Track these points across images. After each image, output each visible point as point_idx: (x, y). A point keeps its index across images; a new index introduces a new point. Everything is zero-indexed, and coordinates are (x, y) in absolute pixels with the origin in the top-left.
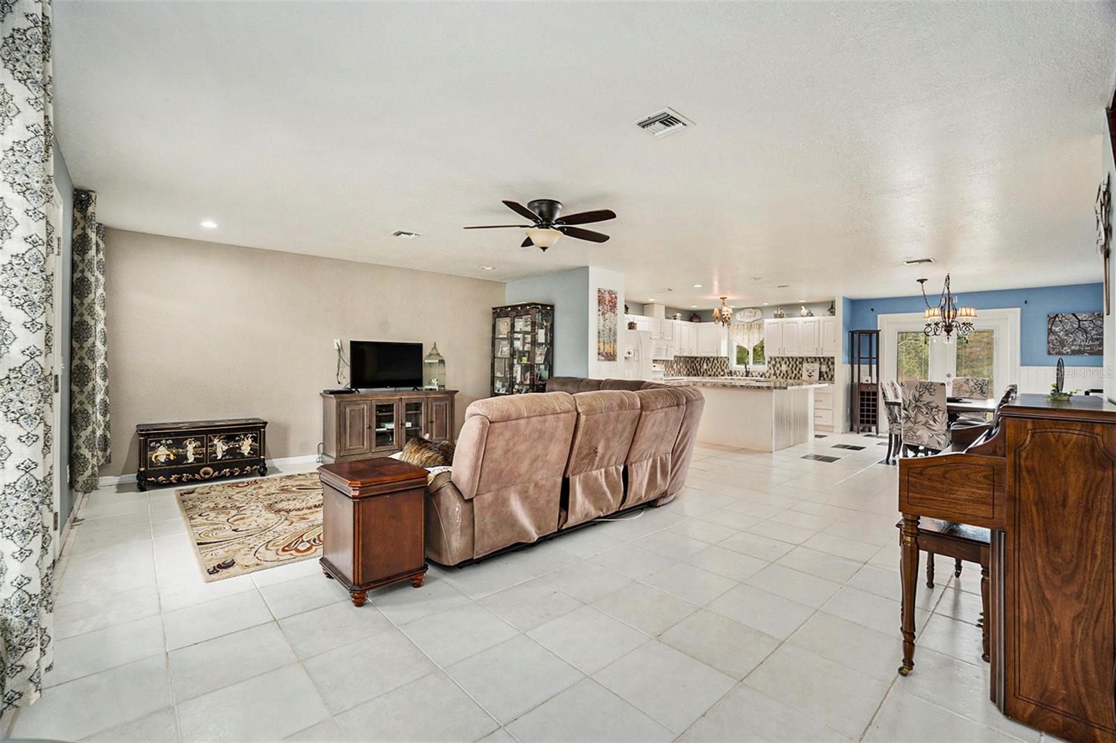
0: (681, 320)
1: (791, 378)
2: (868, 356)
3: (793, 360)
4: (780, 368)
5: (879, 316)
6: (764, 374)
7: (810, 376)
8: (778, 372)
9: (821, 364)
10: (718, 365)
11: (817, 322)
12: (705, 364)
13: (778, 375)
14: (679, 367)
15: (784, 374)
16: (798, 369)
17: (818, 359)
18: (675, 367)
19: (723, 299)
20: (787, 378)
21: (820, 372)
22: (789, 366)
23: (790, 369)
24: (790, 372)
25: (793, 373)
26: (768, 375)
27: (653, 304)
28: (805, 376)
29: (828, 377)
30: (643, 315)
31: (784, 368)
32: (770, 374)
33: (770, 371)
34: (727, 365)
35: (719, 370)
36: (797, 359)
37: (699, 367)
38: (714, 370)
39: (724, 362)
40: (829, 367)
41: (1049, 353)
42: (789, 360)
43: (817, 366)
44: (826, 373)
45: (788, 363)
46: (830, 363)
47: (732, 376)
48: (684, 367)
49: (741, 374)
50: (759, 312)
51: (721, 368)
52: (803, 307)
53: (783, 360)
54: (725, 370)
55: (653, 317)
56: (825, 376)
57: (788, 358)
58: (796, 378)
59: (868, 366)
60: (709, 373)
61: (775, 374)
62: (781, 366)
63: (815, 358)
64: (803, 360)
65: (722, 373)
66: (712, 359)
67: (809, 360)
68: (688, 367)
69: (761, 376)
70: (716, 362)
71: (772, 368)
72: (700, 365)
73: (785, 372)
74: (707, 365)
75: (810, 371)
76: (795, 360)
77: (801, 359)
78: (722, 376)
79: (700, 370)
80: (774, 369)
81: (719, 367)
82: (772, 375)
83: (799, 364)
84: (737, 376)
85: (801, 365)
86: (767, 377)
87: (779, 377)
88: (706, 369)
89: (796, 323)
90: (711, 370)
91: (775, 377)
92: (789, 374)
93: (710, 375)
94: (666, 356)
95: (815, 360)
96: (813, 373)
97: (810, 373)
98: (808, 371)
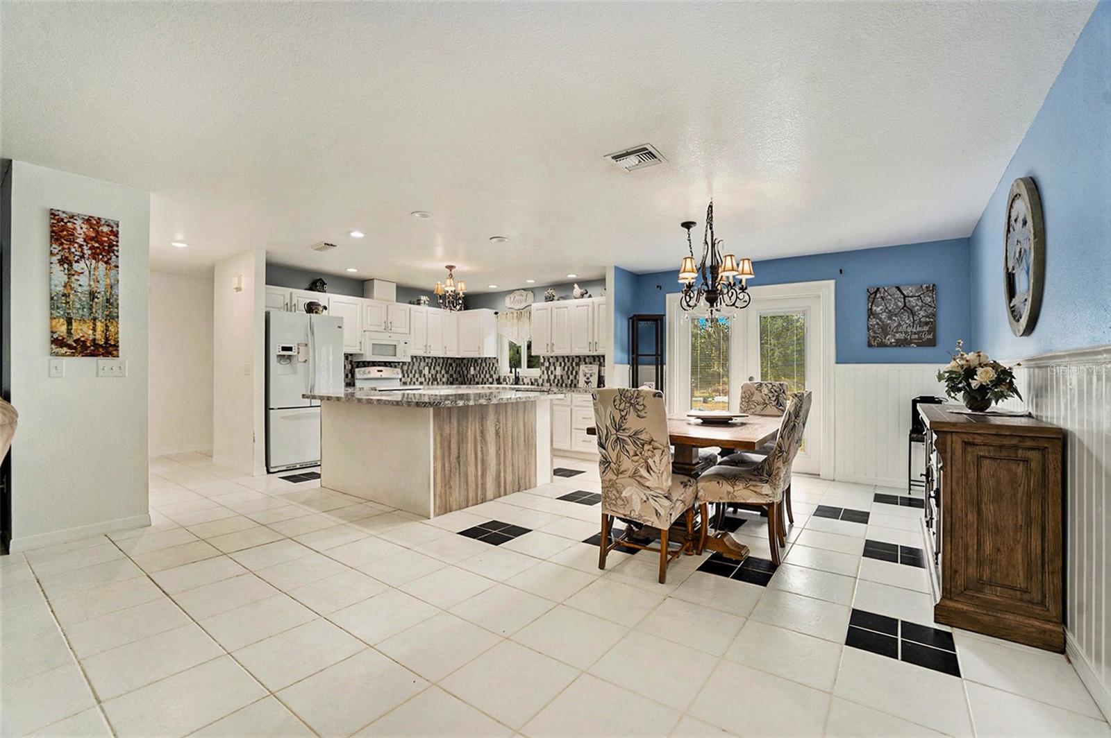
0: (429, 305)
1: (566, 385)
2: (654, 353)
3: (568, 361)
4: (554, 372)
5: (668, 296)
6: (536, 380)
7: (587, 383)
8: (552, 377)
10: (486, 368)
11: (590, 309)
12: (472, 368)
13: (552, 382)
14: (433, 372)
15: (558, 380)
16: (574, 373)
17: (597, 359)
18: (426, 371)
19: (451, 268)
20: (562, 385)
21: (600, 377)
22: (564, 370)
23: (565, 372)
24: (565, 377)
25: (568, 378)
26: (540, 382)
27: (373, 279)
28: (582, 379)
30: (363, 297)
31: (559, 371)
32: (543, 380)
33: (543, 377)
34: (496, 368)
35: (488, 376)
36: (573, 360)
37: (466, 372)
38: (482, 376)
39: (493, 364)
41: (870, 345)
42: (564, 361)
43: (596, 368)
45: (563, 364)
47: (501, 384)
48: (443, 372)
49: (511, 381)
50: (530, 295)
51: (489, 373)
52: (576, 286)
53: (557, 360)
54: (494, 376)
55: (373, 299)
57: (563, 357)
58: (573, 385)
59: (654, 367)
60: (476, 380)
61: (549, 380)
62: (555, 369)
63: (593, 356)
64: (580, 360)
65: (490, 380)
66: (480, 361)
67: (587, 360)
68: (451, 372)
69: (532, 384)
70: (484, 365)
71: (545, 372)
72: (467, 369)
73: (559, 378)
74: (475, 369)
75: (588, 375)
76: (571, 361)
77: (578, 359)
78: (491, 383)
79: (467, 376)
80: (548, 373)
81: (488, 372)
82: (545, 381)
83: (576, 365)
84: (507, 384)
85: (578, 367)
86: (540, 384)
87: (553, 384)
88: (473, 375)
89: (567, 307)
90: (478, 376)
91: (549, 384)
92: (565, 381)
93: (478, 383)
94: (395, 356)
95: (594, 361)
96: (591, 379)
97: (588, 378)
98: (585, 376)
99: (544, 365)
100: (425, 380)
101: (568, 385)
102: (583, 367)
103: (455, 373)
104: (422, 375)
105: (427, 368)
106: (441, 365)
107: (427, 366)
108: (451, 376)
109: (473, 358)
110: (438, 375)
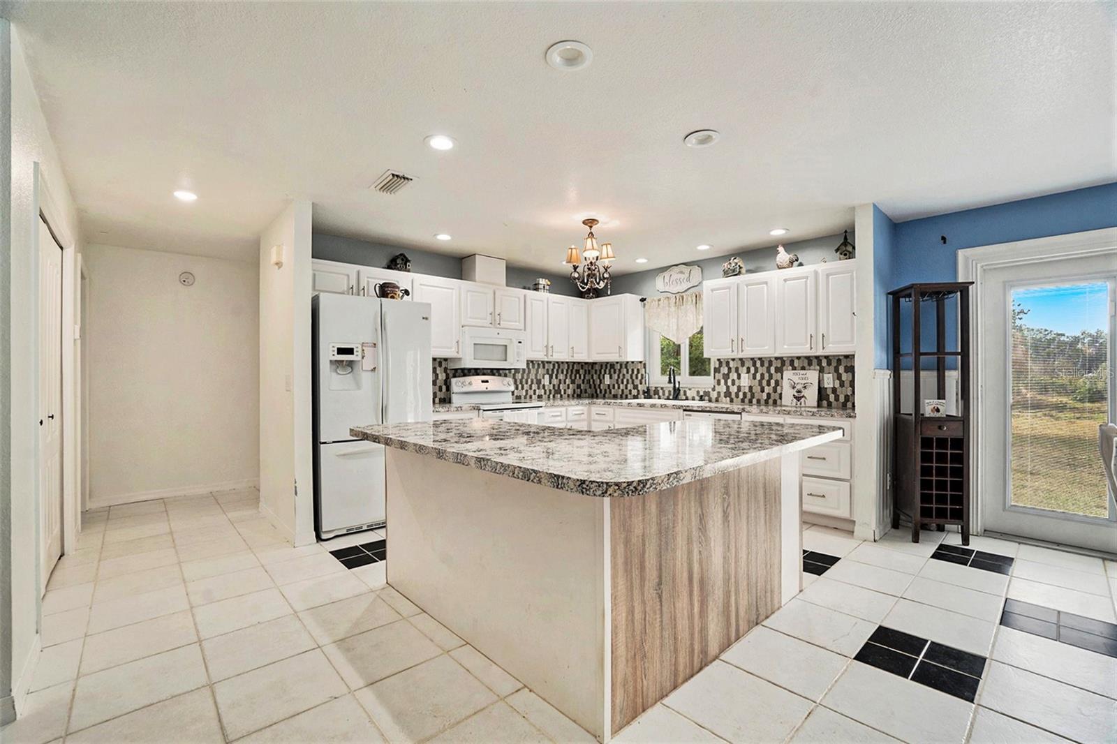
0: (550, 291)
1: (758, 401)
2: (936, 351)
3: (762, 365)
4: (737, 381)
5: (961, 254)
6: (707, 393)
7: (798, 399)
8: (734, 389)
9: (821, 371)
10: (628, 376)
11: (810, 282)
12: (607, 376)
13: (733, 396)
14: (555, 381)
15: (745, 394)
16: (773, 382)
17: (815, 362)
18: (546, 381)
19: (590, 222)
20: (750, 401)
21: (820, 390)
22: (754, 378)
23: (756, 382)
24: (757, 389)
25: (763, 391)
26: (714, 395)
27: (475, 254)
28: (788, 394)
29: (837, 399)
30: (461, 279)
31: (745, 381)
32: (719, 393)
33: (718, 388)
34: (642, 375)
35: (630, 386)
36: (770, 363)
37: (598, 382)
38: (622, 386)
39: (638, 370)
40: (839, 377)
42: (754, 364)
43: (812, 376)
44: (834, 390)
45: (752, 370)
46: (841, 369)
47: (650, 397)
48: (568, 381)
49: (667, 394)
50: (696, 271)
51: (633, 383)
52: (781, 249)
53: (743, 365)
54: (640, 387)
55: (475, 281)
56: (832, 398)
57: (752, 359)
58: (771, 401)
59: (935, 373)
60: (613, 392)
61: (728, 394)
62: (739, 377)
63: (808, 358)
64: (783, 363)
65: (634, 392)
66: (618, 367)
67: (796, 363)
68: (578, 381)
69: (701, 399)
70: (624, 371)
71: (722, 382)
72: (599, 377)
73: (747, 390)
74: (611, 378)
75: (799, 387)
76: (766, 365)
77: (779, 361)
78: (636, 397)
79: (599, 385)
80: (726, 383)
81: (630, 381)
82: (722, 395)
83: (776, 372)
84: (659, 398)
85: (779, 374)
86: (714, 399)
87: (735, 399)
88: (609, 385)
89: (766, 283)
90: (616, 385)
91: (728, 399)
92: (756, 394)
93: (615, 397)
94: (506, 360)
95: (810, 364)
96: (805, 393)
97: (799, 392)
98: (794, 388)
99: (719, 372)
100: (545, 393)
101: (762, 402)
102: (788, 374)
103: (583, 383)
104: (541, 386)
105: (547, 377)
106: (565, 373)
107: (548, 373)
108: (579, 386)
109: (607, 363)
110: (561, 385)
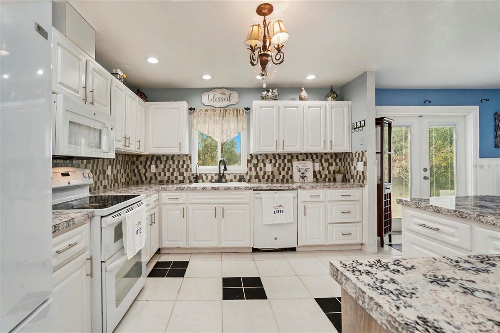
1: (277, 181)
3: (280, 158)
4: (263, 169)
7: (303, 178)
8: (261, 174)
9: (313, 161)
10: (175, 166)
12: (153, 166)
13: (261, 178)
15: (269, 177)
16: (286, 169)
17: (310, 156)
20: (272, 181)
21: (314, 172)
22: (275, 166)
23: (276, 169)
24: (276, 173)
25: (280, 174)
26: (247, 178)
29: (321, 177)
31: (269, 168)
32: (251, 177)
33: (250, 173)
34: (188, 166)
35: (176, 174)
36: (285, 157)
37: (143, 171)
38: (168, 174)
39: (184, 162)
40: (322, 165)
41: (497, 146)
42: (275, 158)
43: (309, 164)
44: (320, 172)
45: (273, 161)
46: (323, 161)
47: (195, 181)
48: (122, 171)
49: (210, 178)
50: (235, 94)
51: (179, 170)
53: (267, 158)
54: (185, 174)
56: (318, 176)
57: (273, 154)
58: (285, 180)
60: (159, 178)
61: (257, 177)
62: (265, 166)
64: (293, 157)
65: (180, 178)
66: (165, 158)
67: (300, 157)
70: (170, 162)
71: (253, 169)
72: (145, 167)
73: (270, 174)
74: (157, 167)
75: (303, 171)
76: (282, 158)
77: (290, 156)
78: (181, 182)
79: (145, 174)
80: (256, 170)
81: (176, 169)
82: (253, 177)
83: (288, 162)
84: (203, 181)
85: (290, 164)
86: (247, 181)
87: (262, 180)
88: (155, 174)
90: (162, 174)
91: (257, 180)
92: (276, 176)
93: (161, 182)
95: (307, 158)
96: (306, 174)
97: (303, 173)
98: (300, 171)
99: (251, 163)
101: (280, 181)
102: (296, 164)
103: (130, 172)
107: (111, 164)
108: (128, 175)
109: (154, 156)
